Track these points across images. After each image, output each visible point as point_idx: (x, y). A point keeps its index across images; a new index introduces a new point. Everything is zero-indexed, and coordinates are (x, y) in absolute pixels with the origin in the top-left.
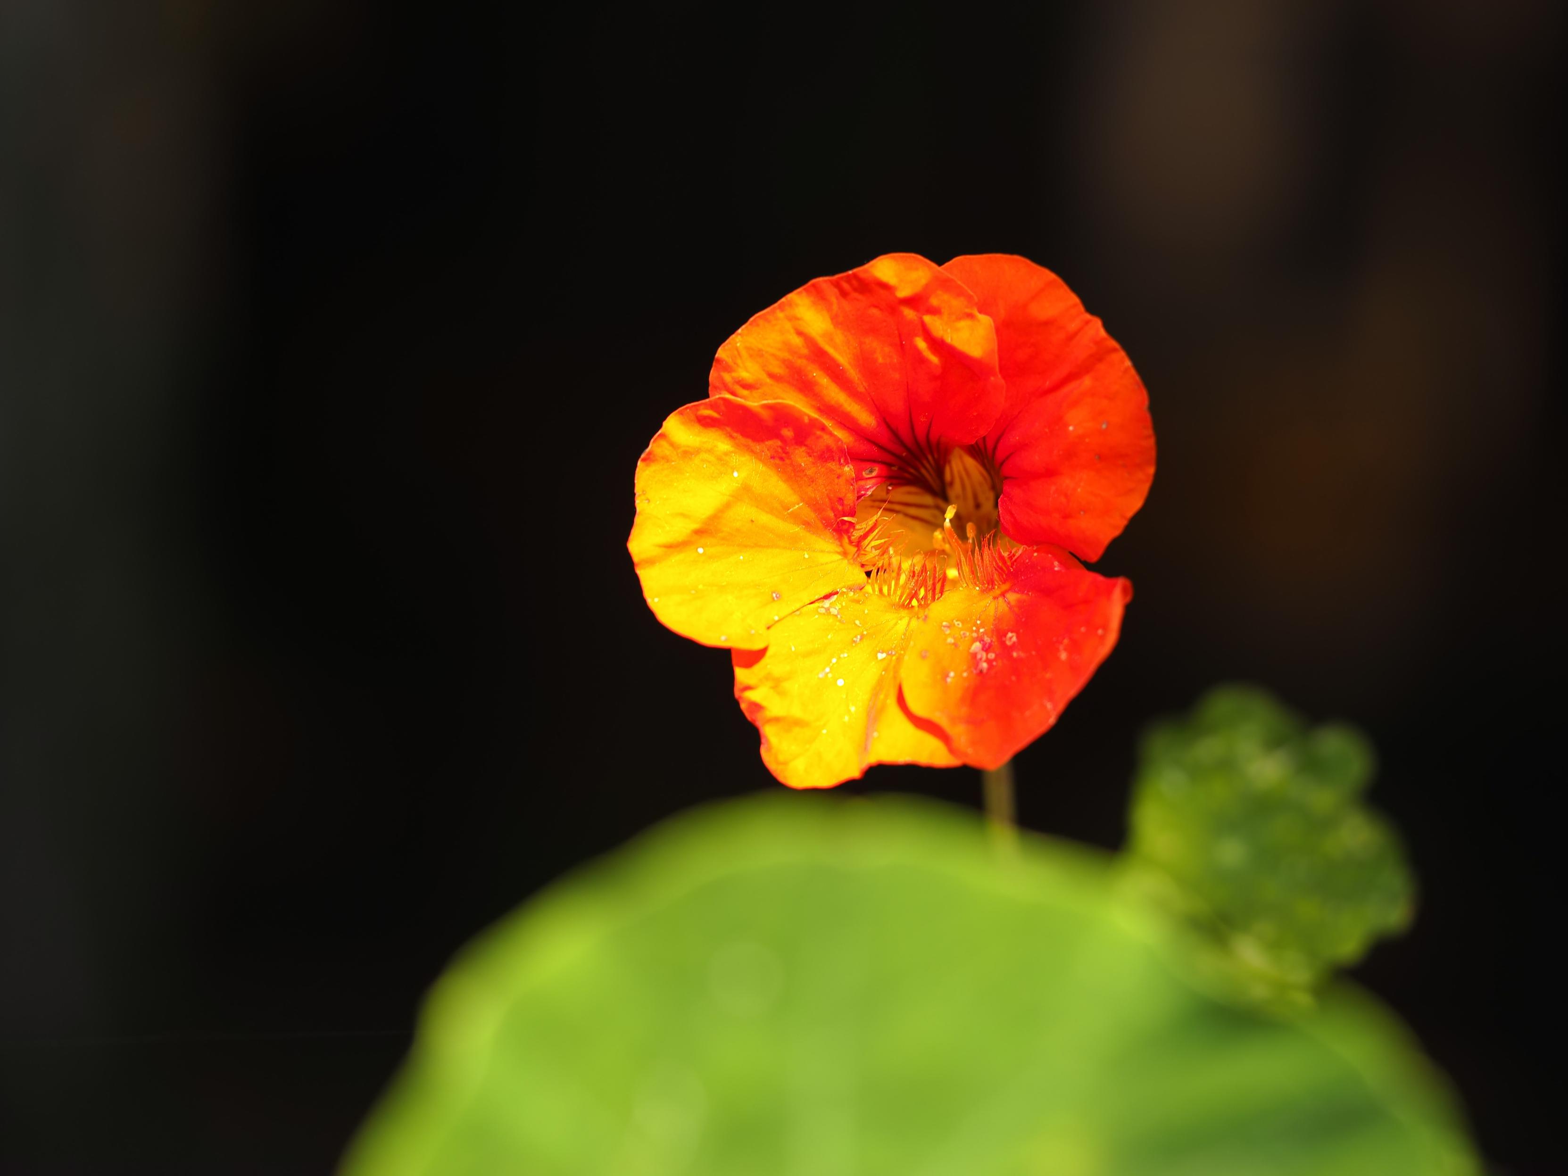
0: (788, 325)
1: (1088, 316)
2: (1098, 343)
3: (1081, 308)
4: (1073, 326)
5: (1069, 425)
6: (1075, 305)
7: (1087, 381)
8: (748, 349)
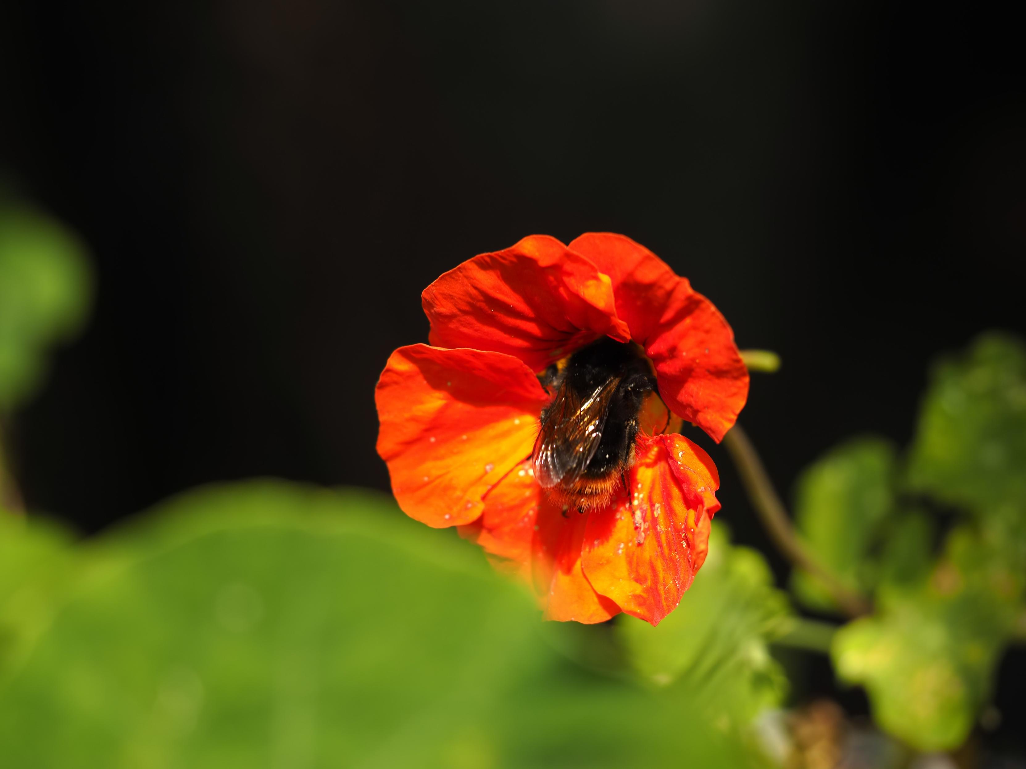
0: (466, 281)
1: (677, 279)
2: (689, 298)
3: (672, 273)
4: (668, 286)
5: (683, 352)
6: (667, 272)
7: (688, 321)
8: (442, 294)
